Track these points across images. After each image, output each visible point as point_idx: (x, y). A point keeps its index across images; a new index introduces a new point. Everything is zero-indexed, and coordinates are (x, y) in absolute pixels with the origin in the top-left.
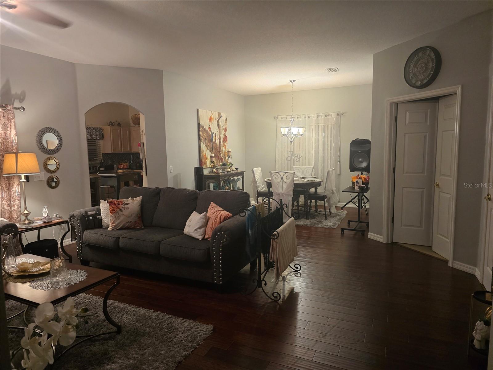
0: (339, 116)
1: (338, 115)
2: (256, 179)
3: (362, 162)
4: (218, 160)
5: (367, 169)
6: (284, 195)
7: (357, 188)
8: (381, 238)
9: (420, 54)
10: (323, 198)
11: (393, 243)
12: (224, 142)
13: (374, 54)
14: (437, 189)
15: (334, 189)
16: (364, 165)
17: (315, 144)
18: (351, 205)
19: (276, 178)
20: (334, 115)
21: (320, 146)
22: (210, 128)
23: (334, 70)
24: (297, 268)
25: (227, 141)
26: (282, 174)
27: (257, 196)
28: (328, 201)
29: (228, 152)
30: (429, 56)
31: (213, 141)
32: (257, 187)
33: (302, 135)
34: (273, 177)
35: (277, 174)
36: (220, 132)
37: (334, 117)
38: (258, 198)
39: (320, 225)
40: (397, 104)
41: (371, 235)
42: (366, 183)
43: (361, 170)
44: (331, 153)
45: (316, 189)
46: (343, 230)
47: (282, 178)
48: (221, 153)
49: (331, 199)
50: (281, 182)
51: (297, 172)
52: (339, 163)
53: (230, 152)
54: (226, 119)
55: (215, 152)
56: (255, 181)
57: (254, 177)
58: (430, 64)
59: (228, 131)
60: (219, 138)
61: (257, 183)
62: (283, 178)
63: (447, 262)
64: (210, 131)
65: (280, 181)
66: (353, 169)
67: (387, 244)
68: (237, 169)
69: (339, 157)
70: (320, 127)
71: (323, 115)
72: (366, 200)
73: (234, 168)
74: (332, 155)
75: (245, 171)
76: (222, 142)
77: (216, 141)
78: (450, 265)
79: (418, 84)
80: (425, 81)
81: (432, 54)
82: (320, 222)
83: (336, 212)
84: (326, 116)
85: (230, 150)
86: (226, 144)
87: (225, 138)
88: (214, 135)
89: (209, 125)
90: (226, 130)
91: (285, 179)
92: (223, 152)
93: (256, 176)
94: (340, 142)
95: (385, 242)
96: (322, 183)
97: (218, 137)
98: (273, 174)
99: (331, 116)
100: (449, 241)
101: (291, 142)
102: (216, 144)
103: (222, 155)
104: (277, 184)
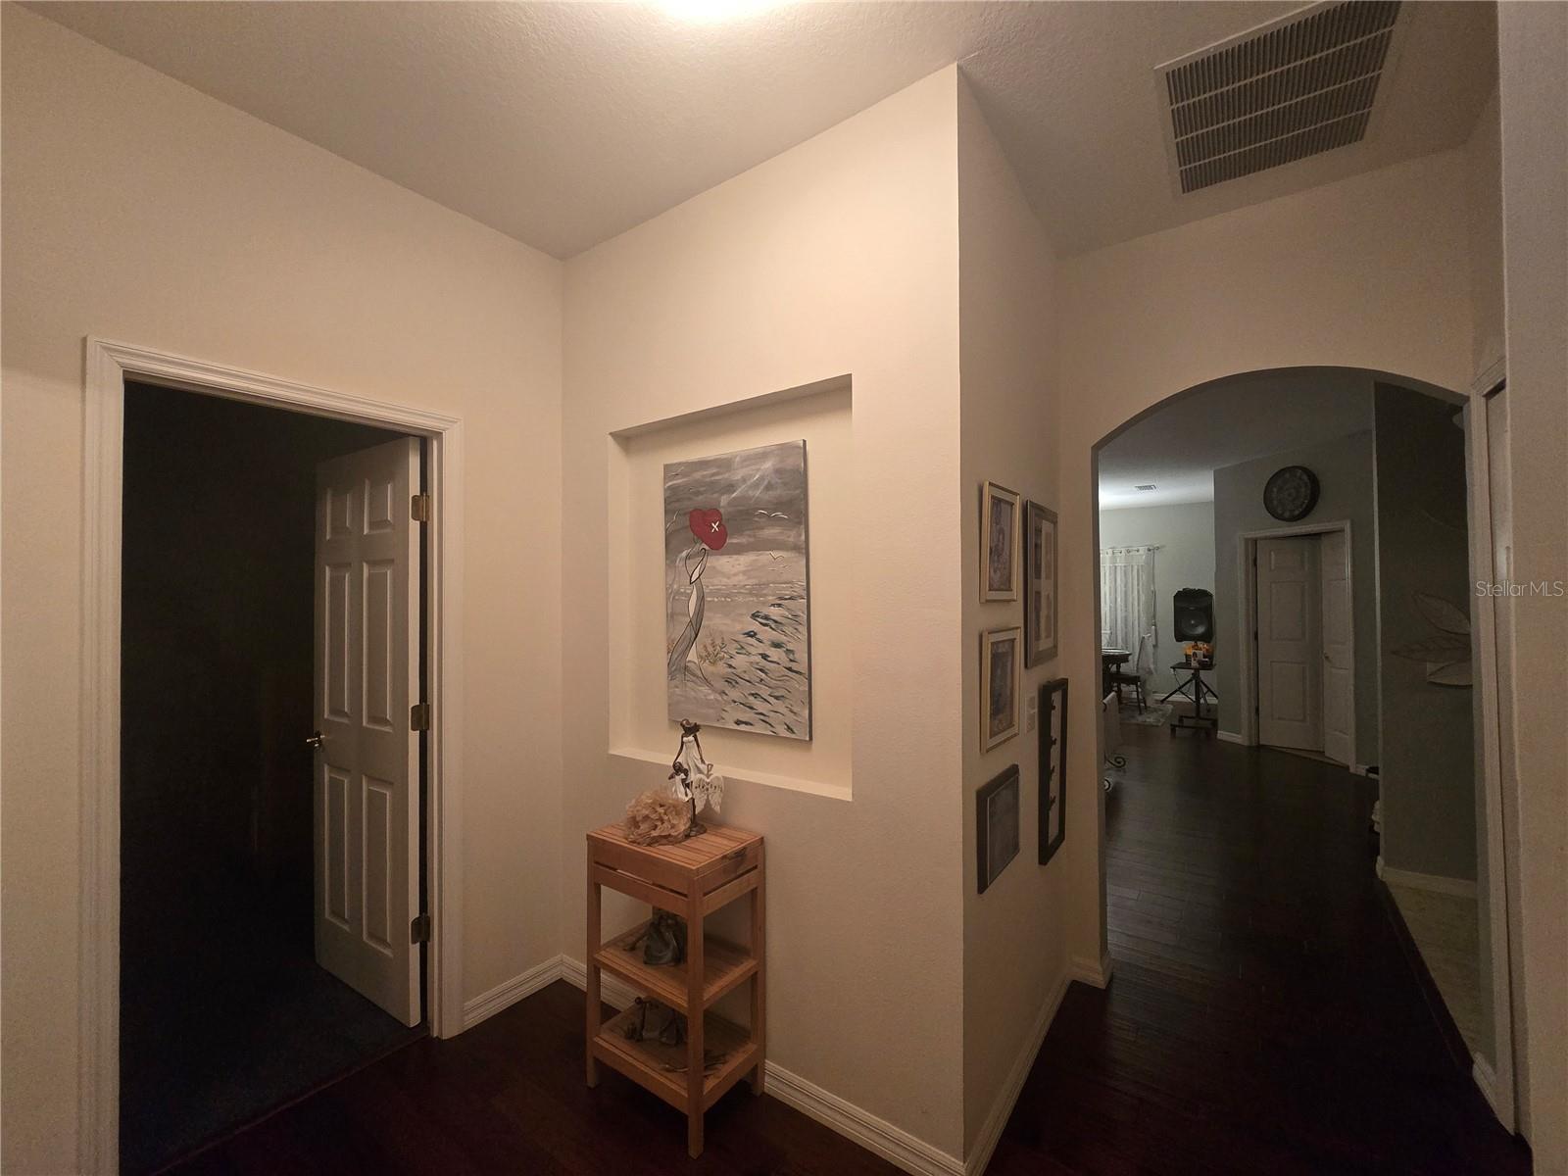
0: (1152, 552)
1: (1150, 550)
3: (1196, 626)
5: (1207, 637)
7: (1194, 664)
8: (1239, 739)
9: (1287, 475)
10: (1133, 680)
11: (1260, 747)
13: (1215, 472)
14: (1326, 664)
15: (1152, 667)
16: (1200, 630)
17: (1110, 595)
18: (1178, 697)
20: (1143, 550)
21: (1119, 600)
23: (1149, 487)
24: (1119, 763)
28: (1143, 686)
30: (1300, 479)
37: (1142, 553)
39: (1133, 721)
40: (1255, 541)
41: (1222, 735)
42: (1209, 655)
43: (1196, 639)
44: (1139, 611)
45: (1118, 667)
46: (1173, 728)
49: (1148, 683)
52: (1154, 627)
58: (1303, 490)
63: (1348, 768)
66: (1180, 637)
67: (1249, 747)
69: (1154, 617)
70: (1119, 568)
71: (1123, 550)
72: (1205, 690)
74: (1142, 615)
78: (1352, 770)
79: (1287, 515)
80: (1297, 512)
81: (1305, 477)
82: (1133, 717)
83: (1156, 706)
84: (1129, 552)
94: (1154, 593)
95: (1246, 743)
96: (1130, 658)
99: (1138, 551)
100: (1350, 739)
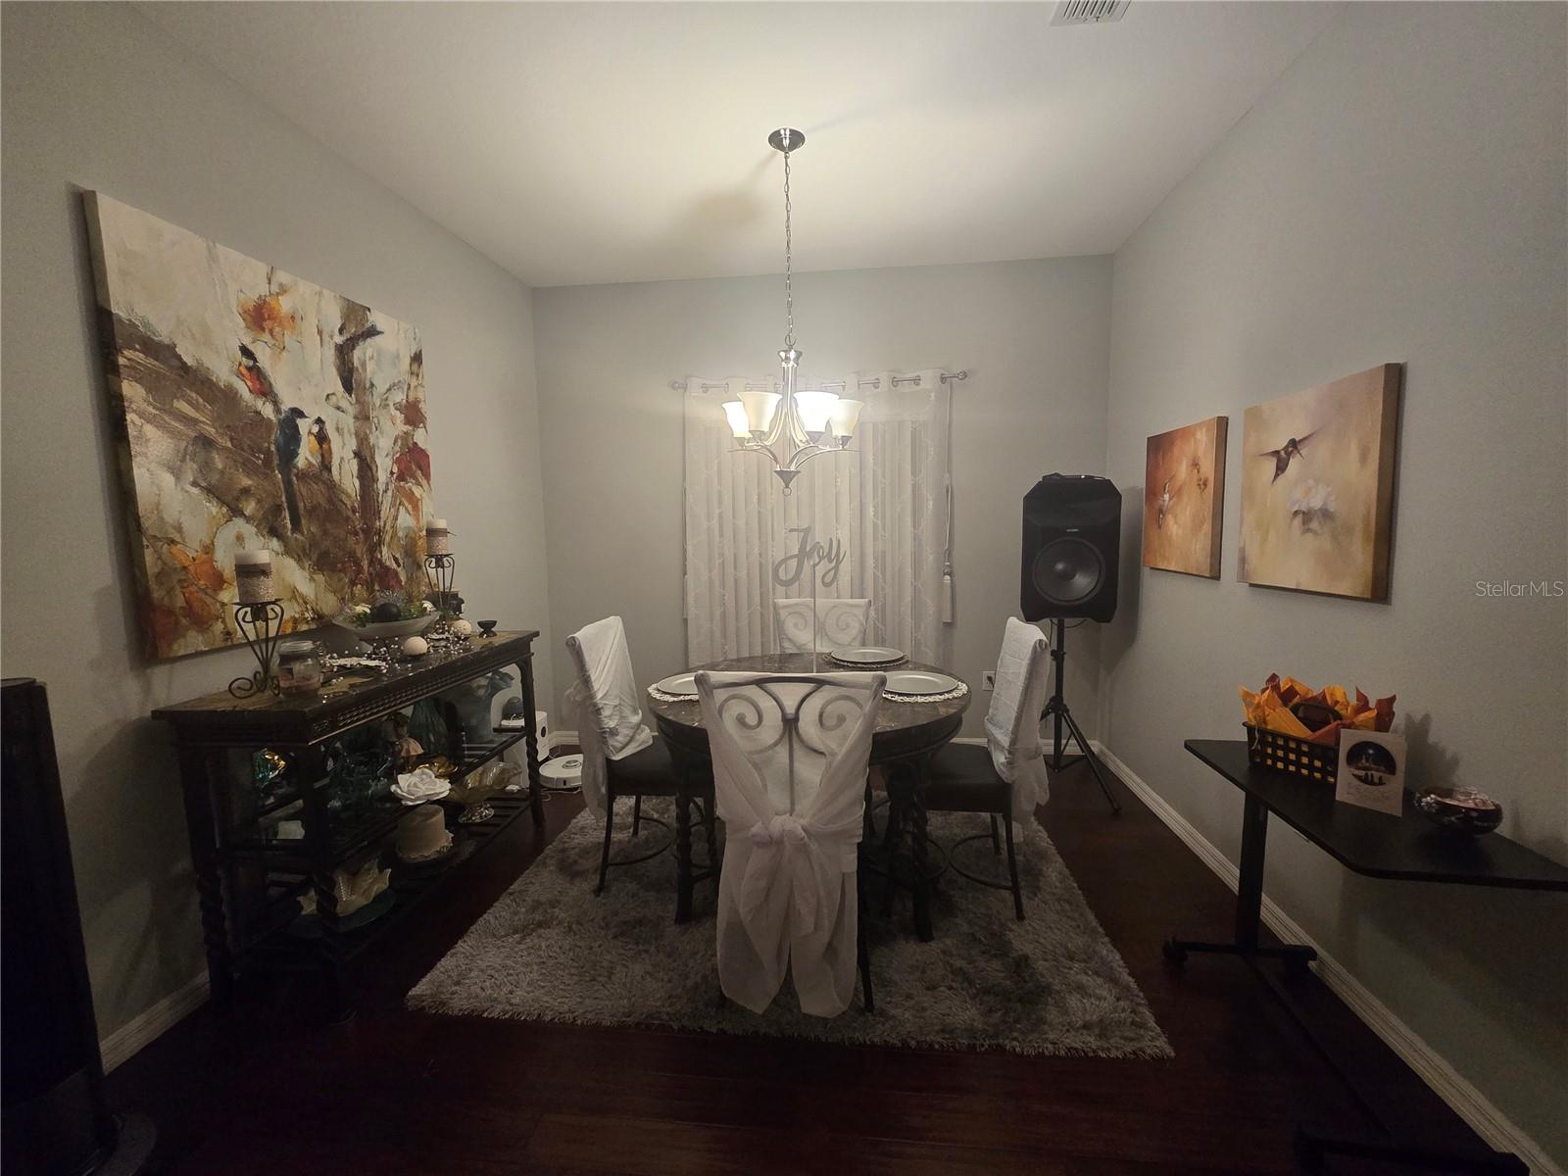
0: (947, 385)
1: (943, 379)
2: (599, 695)
3: (1068, 577)
4: (353, 583)
6: (814, 847)
12: (401, 478)
17: (851, 498)
19: (741, 721)
20: (929, 380)
21: (871, 511)
22: (256, 373)
25: (427, 476)
26: (790, 695)
27: (603, 790)
29: (432, 533)
31: (301, 462)
32: (603, 736)
33: (845, 440)
34: (720, 712)
35: (753, 691)
36: (363, 417)
37: (929, 387)
38: (611, 800)
43: (1073, 611)
44: (917, 538)
47: (790, 723)
48: (380, 543)
50: (782, 753)
51: (796, 625)
52: (948, 577)
53: (444, 532)
54: (417, 358)
55: (325, 533)
56: (588, 709)
57: (586, 681)
59: (429, 422)
60: (357, 454)
61: (606, 712)
62: (796, 719)
64: (265, 390)
65: (776, 744)
66: (1037, 606)
68: (487, 627)
69: (950, 553)
71: (882, 378)
73: (465, 625)
74: (925, 550)
75: (537, 634)
76: (382, 476)
77: (326, 466)
84: (895, 383)
85: (441, 524)
86: (417, 491)
87: (413, 462)
88: (304, 426)
89: (246, 352)
90: (413, 414)
91: (808, 726)
92: (400, 534)
93: (593, 678)
94: (951, 491)
97: (353, 444)
98: (720, 695)
99: (917, 381)
101: (786, 477)
102: (332, 487)
103: (385, 554)
104: (756, 766)
